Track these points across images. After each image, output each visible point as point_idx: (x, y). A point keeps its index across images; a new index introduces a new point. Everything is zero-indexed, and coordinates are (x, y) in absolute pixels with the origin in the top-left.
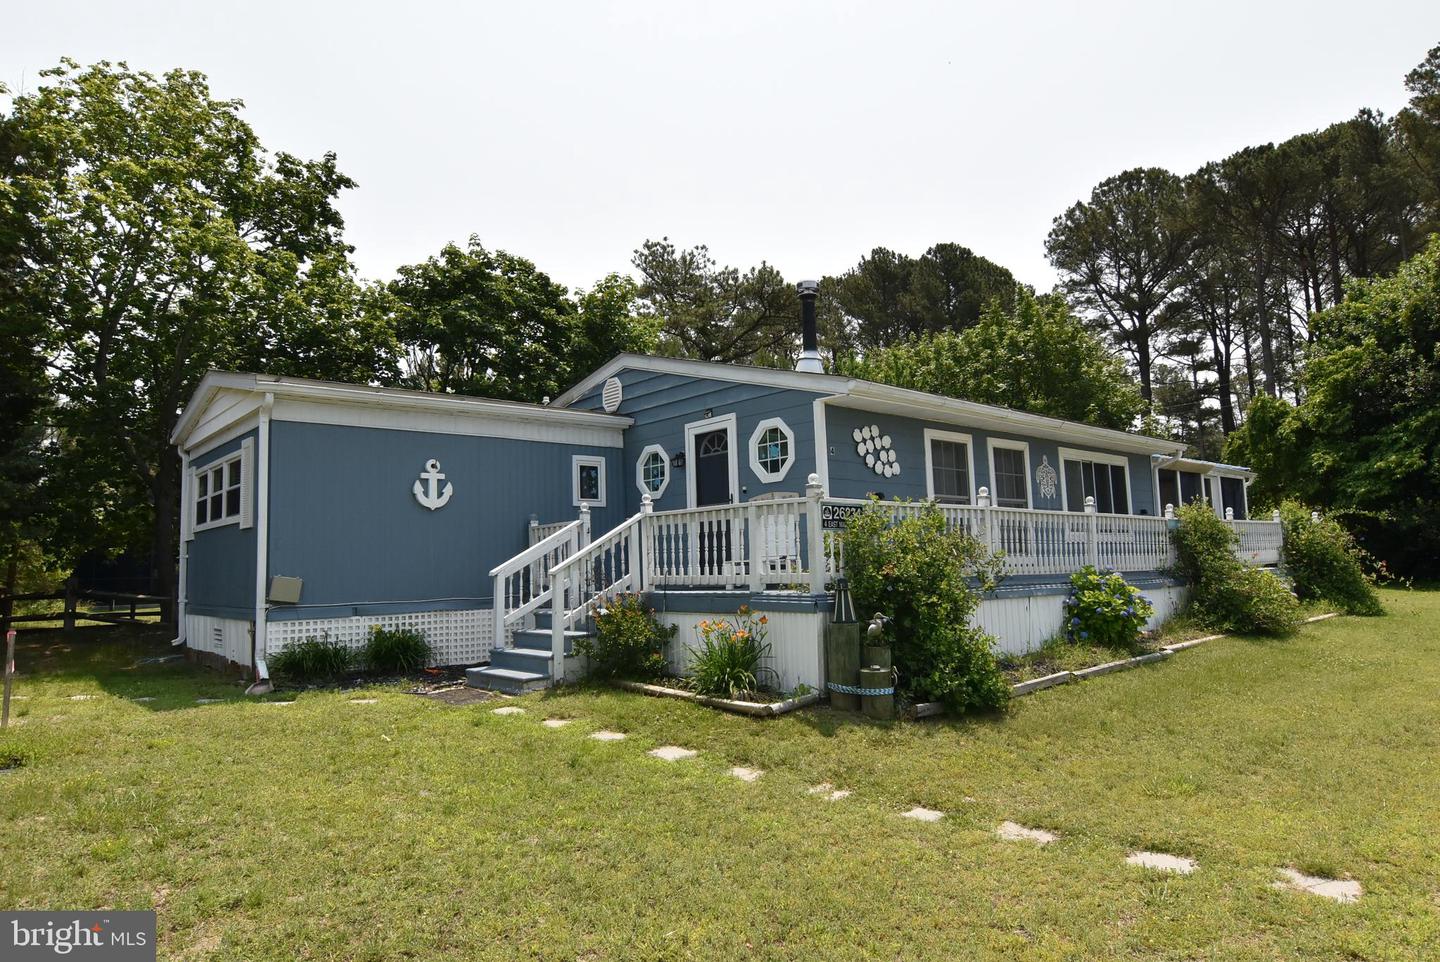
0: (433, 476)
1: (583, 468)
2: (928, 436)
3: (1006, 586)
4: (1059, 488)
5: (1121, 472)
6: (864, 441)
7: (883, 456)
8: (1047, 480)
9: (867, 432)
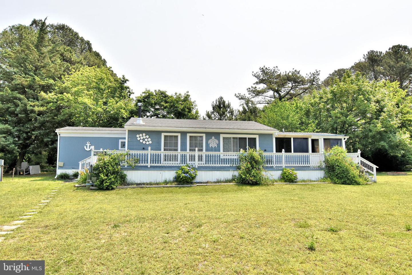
0: (88, 145)
1: (122, 142)
2: (163, 135)
3: (153, 168)
4: (219, 145)
5: (255, 139)
6: (140, 137)
7: (146, 140)
8: (213, 142)
9: (141, 135)
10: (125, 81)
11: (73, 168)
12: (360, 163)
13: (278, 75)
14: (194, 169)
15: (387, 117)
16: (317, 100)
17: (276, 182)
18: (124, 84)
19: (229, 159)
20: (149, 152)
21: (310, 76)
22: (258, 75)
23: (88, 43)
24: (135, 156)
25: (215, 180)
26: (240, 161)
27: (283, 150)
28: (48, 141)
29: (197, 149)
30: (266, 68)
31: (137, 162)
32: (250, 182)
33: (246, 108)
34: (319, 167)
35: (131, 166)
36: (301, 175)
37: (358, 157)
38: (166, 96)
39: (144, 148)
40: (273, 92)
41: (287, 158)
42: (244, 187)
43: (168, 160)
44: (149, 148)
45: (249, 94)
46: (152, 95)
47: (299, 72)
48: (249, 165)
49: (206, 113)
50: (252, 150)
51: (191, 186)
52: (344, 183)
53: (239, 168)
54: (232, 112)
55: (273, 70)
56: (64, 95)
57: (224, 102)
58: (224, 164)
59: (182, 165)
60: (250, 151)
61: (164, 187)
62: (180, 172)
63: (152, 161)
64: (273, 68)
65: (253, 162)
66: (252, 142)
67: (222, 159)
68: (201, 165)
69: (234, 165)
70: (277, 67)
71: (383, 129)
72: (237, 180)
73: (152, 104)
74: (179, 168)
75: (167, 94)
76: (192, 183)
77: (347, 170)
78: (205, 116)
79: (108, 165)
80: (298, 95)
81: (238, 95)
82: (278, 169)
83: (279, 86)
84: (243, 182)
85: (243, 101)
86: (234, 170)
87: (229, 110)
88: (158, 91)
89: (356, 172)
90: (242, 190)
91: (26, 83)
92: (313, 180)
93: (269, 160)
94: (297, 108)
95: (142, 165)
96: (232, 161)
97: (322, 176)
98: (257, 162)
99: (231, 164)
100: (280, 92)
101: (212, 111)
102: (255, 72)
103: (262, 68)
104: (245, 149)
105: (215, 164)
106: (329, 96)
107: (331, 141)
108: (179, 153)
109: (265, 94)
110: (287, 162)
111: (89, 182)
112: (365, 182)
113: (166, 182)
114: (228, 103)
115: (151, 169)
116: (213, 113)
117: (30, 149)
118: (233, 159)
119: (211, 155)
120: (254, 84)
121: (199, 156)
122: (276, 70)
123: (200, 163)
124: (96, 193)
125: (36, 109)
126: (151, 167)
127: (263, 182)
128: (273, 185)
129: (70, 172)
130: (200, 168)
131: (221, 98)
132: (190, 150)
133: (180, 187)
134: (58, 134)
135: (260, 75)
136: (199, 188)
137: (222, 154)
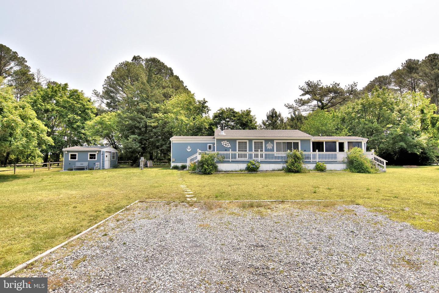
0: (189, 148)
1: (209, 146)
2: (237, 141)
3: (233, 162)
4: (273, 147)
5: (298, 143)
6: (223, 143)
7: (227, 145)
8: (269, 146)
9: (224, 142)
10: (205, 102)
11: (181, 162)
12: (374, 159)
13: (320, 88)
14: (258, 162)
15: (406, 123)
16: (350, 110)
17: (311, 171)
18: (204, 104)
19: (280, 156)
20: (231, 152)
21: (348, 87)
22: (304, 89)
23: (171, 69)
24: (222, 155)
25: (272, 170)
26: (287, 157)
27: (317, 150)
28: (159, 145)
29: (259, 150)
30: (311, 82)
31: (223, 159)
32: (294, 171)
33: (293, 116)
34: (342, 161)
35: (220, 161)
36: (329, 167)
37: (372, 154)
38: (234, 112)
39: (226, 150)
40: (317, 101)
41: (319, 156)
42: (290, 174)
43: (240, 157)
44: (230, 150)
45: (296, 104)
46: (225, 112)
47: (339, 84)
48: (293, 160)
49: (262, 122)
50: (296, 150)
51: (256, 173)
52: (359, 172)
53: (286, 162)
54: (282, 120)
55: (316, 83)
56: (169, 115)
57: (276, 113)
58: (277, 159)
59: (250, 160)
60: (294, 151)
61: (240, 173)
62: (249, 164)
63: (232, 158)
64: (317, 82)
65: (296, 158)
66: (296, 145)
67: (275, 156)
68: (262, 160)
69: (284, 160)
70: (320, 80)
71: (402, 133)
72: (286, 169)
73: (225, 118)
74: (248, 162)
75: (235, 110)
76: (257, 171)
77: (362, 164)
78: (261, 124)
79: (208, 160)
80: (339, 103)
81: (287, 105)
82: (313, 163)
83: (321, 96)
84: (289, 171)
85: (291, 110)
86: (283, 163)
87: (280, 118)
88: (228, 108)
89: (368, 165)
90: (288, 175)
91: (145, 108)
92: (338, 170)
93: (307, 157)
94: (334, 117)
95: (226, 160)
96: (282, 157)
97: (345, 168)
98: (298, 158)
99: (281, 159)
100: (323, 101)
101: (267, 119)
102: (301, 86)
103: (308, 82)
104: (291, 150)
105: (271, 159)
106: (360, 107)
107: (354, 143)
108: (248, 153)
109: (309, 104)
110: (319, 158)
111: (198, 170)
112: (375, 171)
113: (241, 170)
114: (279, 113)
115: (232, 163)
116: (267, 121)
117: (148, 150)
118: (283, 156)
119: (268, 154)
120: (300, 96)
121: (261, 155)
122: (319, 84)
123: (262, 159)
124: (203, 176)
125: (153, 124)
126: (232, 161)
127: (302, 171)
128: (309, 173)
129: (180, 165)
130: (262, 162)
131: (274, 110)
132: (255, 151)
133: (250, 174)
134: (171, 141)
135: (306, 88)
136: (261, 174)
137: (275, 153)
